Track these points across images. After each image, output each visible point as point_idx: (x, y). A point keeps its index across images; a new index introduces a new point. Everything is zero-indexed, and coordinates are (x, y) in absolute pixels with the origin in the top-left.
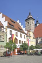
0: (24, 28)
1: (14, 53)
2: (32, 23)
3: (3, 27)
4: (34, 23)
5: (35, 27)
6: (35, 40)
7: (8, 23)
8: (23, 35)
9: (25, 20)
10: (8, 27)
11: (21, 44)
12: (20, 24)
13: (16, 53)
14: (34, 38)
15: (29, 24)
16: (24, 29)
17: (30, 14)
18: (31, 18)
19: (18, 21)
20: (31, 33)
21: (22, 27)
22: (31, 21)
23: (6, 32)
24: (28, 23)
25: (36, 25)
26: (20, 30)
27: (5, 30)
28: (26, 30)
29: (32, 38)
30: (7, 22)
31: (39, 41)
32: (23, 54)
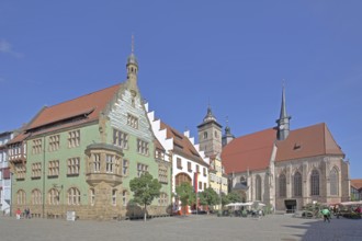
0: (201, 150)
1: (185, 210)
2: (216, 134)
3: (164, 151)
4: (220, 134)
5: (223, 146)
6: (225, 180)
7: (175, 144)
8: (201, 168)
9: (199, 127)
10: (174, 151)
11: (203, 190)
12: (192, 140)
13: (190, 211)
14: (223, 175)
15: (209, 138)
16: (202, 154)
17: (209, 111)
18: (212, 122)
19: (187, 134)
20: (218, 164)
21: (197, 147)
22: (214, 129)
23: (171, 163)
24: (206, 134)
25: (224, 138)
26: (194, 156)
27: (167, 158)
28: (207, 156)
29: (219, 174)
30: (171, 141)
31: (235, 182)
32: (204, 213)
